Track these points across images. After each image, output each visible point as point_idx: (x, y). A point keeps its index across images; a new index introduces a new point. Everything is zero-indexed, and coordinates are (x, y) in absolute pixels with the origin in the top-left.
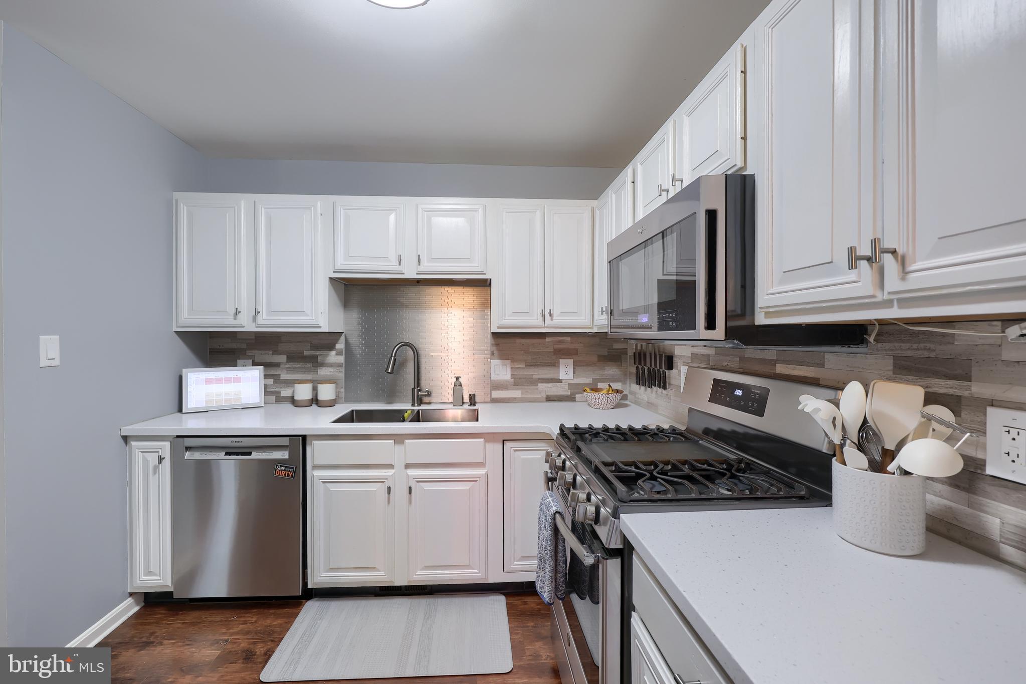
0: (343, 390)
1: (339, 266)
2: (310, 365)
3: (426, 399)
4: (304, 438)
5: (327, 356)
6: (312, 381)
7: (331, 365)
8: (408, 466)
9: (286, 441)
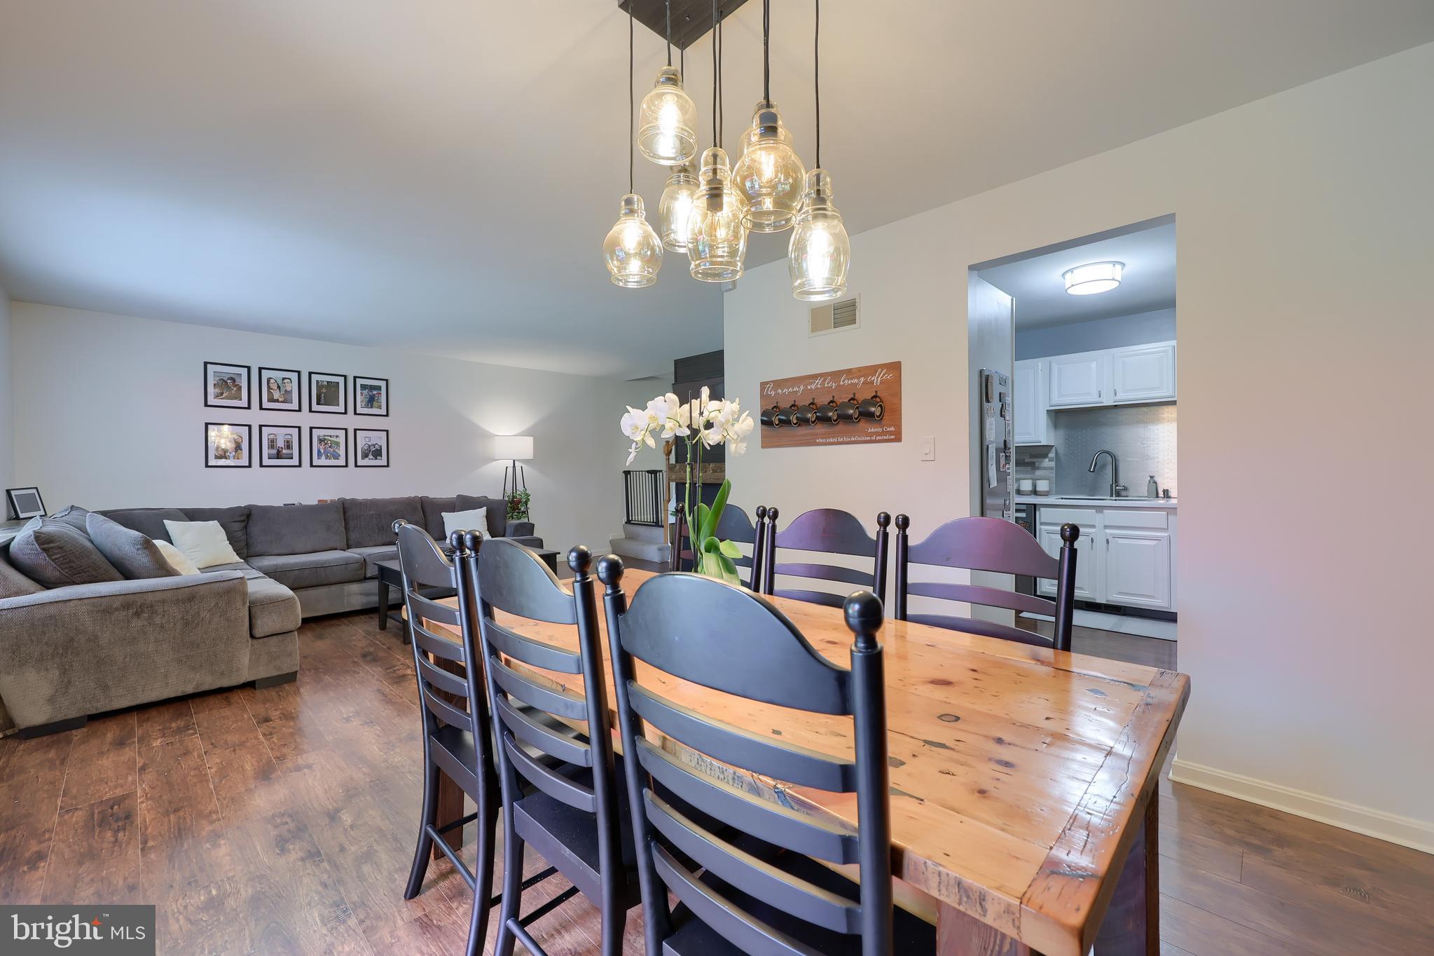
0: (1054, 485)
1: (1053, 402)
2: (1029, 468)
3: (1123, 493)
4: (1035, 505)
5: (1042, 462)
6: (1032, 479)
7: (1045, 469)
8: (1106, 527)
9: (1024, 507)
